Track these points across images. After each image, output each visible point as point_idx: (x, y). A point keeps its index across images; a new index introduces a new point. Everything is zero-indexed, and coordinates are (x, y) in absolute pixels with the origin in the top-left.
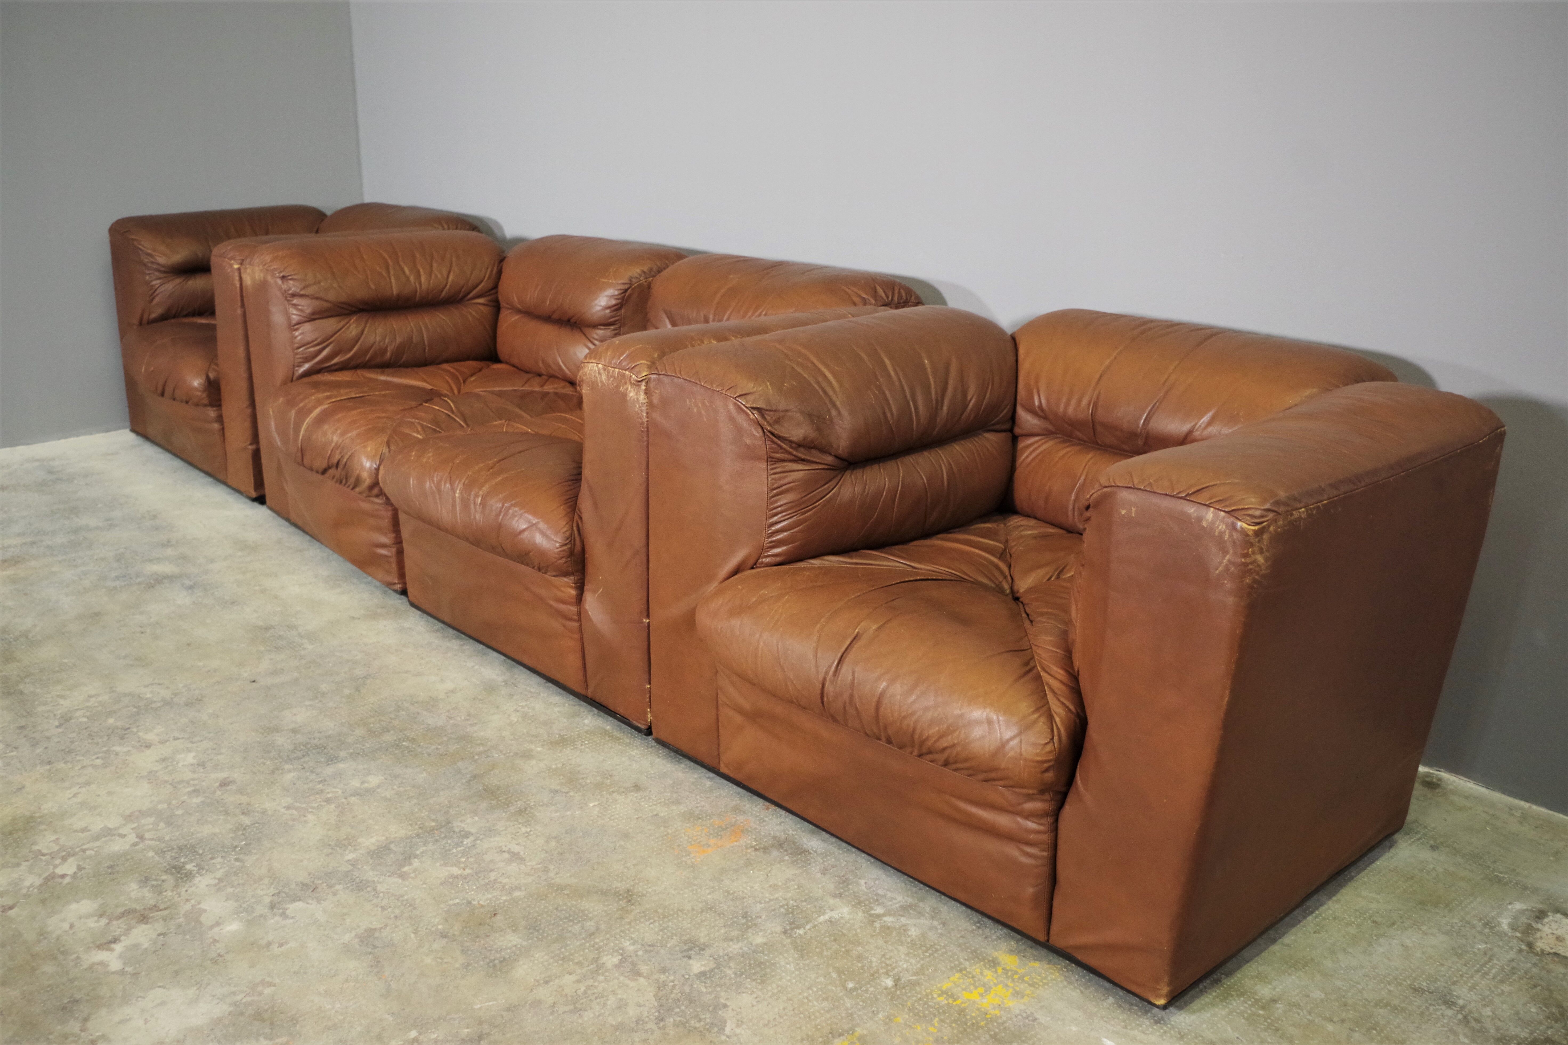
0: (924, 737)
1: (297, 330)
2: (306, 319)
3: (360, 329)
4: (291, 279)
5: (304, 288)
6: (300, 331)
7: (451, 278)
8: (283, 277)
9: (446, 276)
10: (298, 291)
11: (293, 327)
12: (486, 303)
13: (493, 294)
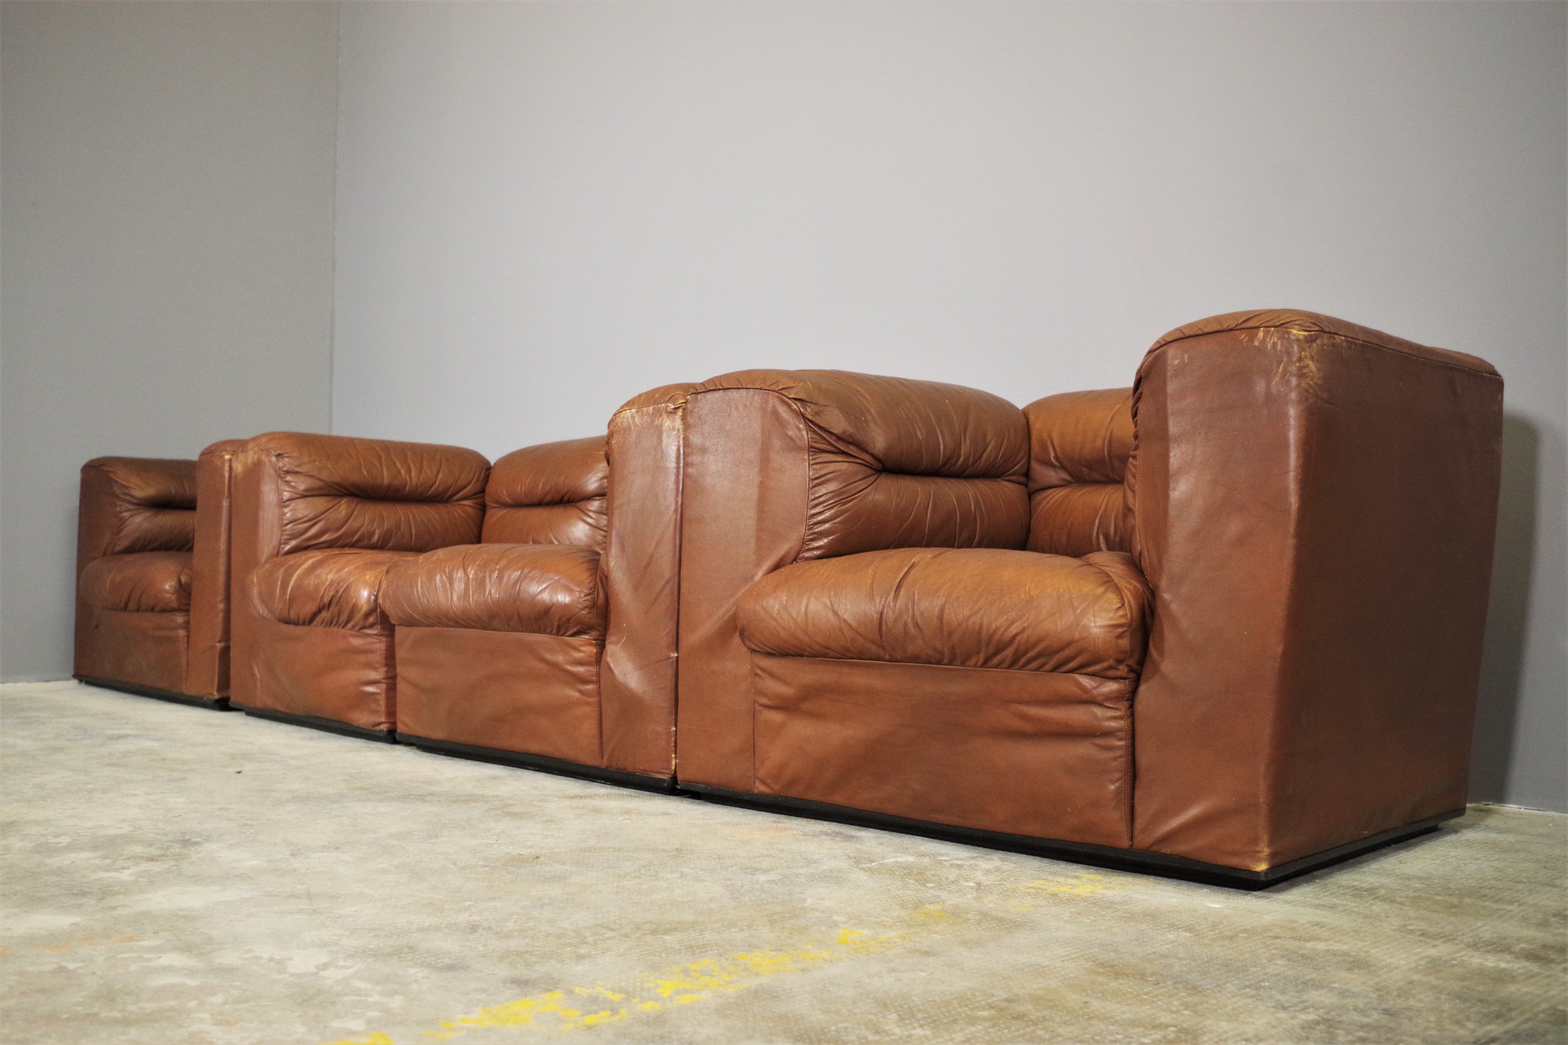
0: (992, 630)
1: (286, 506)
2: (298, 496)
3: (350, 510)
4: (288, 457)
5: (298, 466)
6: (290, 508)
7: (440, 476)
8: (279, 455)
9: (435, 474)
10: (293, 468)
11: (283, 504)
12: (472, 505)
13: (480, 498)
